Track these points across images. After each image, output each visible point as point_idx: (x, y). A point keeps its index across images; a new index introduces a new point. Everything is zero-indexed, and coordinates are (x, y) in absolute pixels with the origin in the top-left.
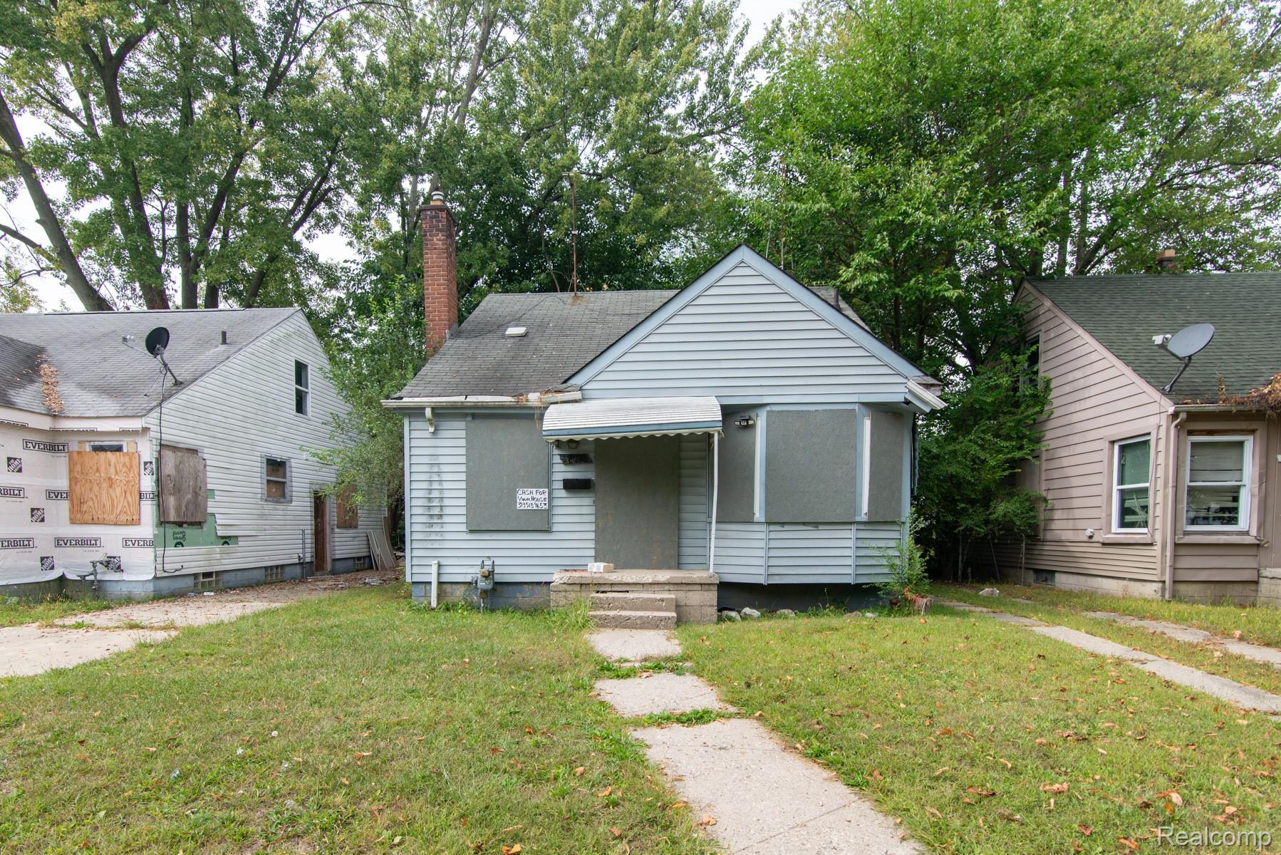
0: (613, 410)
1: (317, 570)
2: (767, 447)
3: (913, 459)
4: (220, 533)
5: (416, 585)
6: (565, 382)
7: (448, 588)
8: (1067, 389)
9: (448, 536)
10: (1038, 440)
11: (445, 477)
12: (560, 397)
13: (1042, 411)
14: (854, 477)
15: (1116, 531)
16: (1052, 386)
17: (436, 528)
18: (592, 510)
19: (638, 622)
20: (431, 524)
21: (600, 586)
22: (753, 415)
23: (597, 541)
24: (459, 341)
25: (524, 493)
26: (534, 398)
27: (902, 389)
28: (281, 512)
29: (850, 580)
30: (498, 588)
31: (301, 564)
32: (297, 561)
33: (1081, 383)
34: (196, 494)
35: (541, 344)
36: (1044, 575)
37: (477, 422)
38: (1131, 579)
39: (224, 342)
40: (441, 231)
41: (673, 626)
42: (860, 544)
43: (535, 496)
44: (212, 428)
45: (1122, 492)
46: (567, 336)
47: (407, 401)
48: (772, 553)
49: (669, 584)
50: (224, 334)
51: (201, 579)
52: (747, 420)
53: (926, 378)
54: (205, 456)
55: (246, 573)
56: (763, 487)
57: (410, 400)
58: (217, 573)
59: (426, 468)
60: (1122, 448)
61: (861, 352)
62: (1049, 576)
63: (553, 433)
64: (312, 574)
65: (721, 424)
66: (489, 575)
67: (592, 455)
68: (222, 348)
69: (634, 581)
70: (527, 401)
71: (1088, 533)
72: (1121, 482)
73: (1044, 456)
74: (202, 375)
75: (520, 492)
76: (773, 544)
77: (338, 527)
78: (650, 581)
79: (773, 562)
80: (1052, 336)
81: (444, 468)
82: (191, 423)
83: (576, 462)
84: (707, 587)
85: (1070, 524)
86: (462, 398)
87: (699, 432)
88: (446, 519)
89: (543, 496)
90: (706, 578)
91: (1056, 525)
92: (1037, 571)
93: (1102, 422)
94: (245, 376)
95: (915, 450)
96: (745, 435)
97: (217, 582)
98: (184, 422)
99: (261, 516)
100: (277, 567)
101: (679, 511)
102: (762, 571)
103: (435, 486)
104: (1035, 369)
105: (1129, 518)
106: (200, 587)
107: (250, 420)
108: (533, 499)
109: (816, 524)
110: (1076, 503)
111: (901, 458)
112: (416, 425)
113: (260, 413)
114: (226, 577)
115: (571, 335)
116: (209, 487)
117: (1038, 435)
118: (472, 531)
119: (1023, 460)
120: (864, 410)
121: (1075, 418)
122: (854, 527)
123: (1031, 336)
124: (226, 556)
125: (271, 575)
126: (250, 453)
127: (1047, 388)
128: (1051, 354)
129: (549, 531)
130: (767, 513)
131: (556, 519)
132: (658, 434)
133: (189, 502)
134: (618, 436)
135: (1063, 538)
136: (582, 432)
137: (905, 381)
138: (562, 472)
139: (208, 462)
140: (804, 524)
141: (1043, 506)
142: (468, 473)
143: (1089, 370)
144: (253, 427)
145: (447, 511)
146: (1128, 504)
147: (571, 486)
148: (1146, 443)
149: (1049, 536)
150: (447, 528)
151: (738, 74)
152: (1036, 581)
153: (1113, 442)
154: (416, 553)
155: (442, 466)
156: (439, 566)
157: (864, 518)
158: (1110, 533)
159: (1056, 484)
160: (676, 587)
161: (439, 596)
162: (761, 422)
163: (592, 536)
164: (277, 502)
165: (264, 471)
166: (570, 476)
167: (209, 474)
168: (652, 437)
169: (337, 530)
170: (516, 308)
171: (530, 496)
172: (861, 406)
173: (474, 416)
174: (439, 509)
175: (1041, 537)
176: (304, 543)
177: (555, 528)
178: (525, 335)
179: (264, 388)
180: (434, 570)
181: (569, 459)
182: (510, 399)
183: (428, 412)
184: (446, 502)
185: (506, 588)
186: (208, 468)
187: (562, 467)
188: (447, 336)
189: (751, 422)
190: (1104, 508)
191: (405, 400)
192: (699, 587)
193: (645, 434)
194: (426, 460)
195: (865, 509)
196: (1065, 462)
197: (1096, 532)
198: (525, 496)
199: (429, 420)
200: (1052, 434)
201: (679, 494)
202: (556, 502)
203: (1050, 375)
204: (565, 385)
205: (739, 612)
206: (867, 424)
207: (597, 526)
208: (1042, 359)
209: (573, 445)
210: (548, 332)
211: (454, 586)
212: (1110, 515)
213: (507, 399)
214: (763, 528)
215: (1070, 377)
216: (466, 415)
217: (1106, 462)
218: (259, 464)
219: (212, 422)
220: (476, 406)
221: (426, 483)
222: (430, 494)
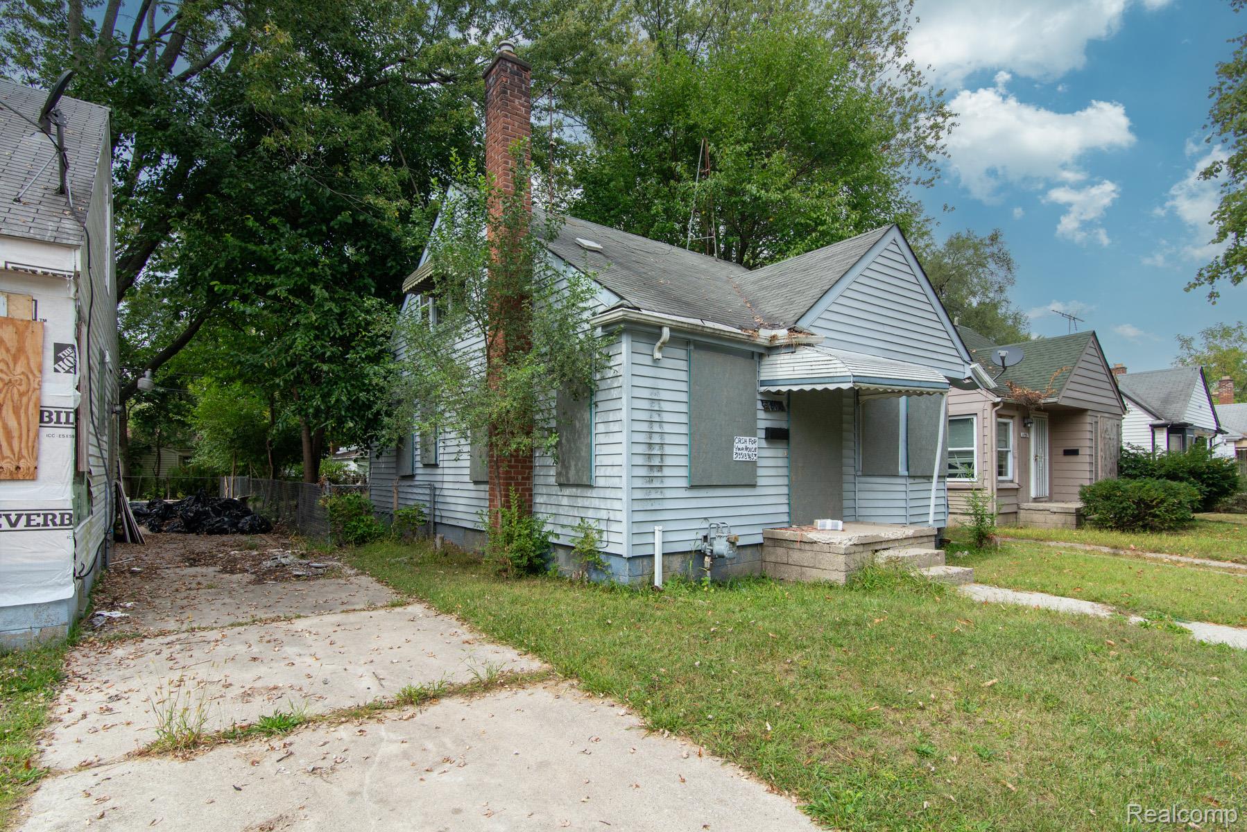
6: (796, 322)
7: (673, 561)
9: (668, 494)
12: (810, 339)
17: (656, 484)
18: (786, 463)
20: (651, 479)
21: (875, 545)
23: (791, 495)
25: (739, 441)
27: (962, 369)
37: (700, 352)
43: (747, 445)
47: (648, 314)
56: (905, 444)
59: (646, 404)
67: (785, 406)
70: (758, 337)
75: (736, 440)
81: (664, 406)
83: (774, 410)
86: (698, 322)
88: (666, 472)
89: (753, 447)
101: (842, 464)
102: (905, 520)
103: (656, 428)
108: (747, 449)
109: (929, 478)
112: (640, 347)
118: (692, 487)
129: (754, 486)
130: (909, 465)
131: (760, 472)
137: (963, 363)
138: (764, 421)
140: (925, 477)
142: (691, 414)
145: (668, 461)
147: (770, 435)
148: (970, 421)
150: (667, 483)
154: (635, 517)
155: (662, 403)
156: (662, 532)
161: (663, 570)
163: (785, 490)
166: (769, 424)
171: (743, 446)
173: (697, 345)
174: (659, 459)
177: (761, 482)
178: (600, 251)
180: (658, 538)
181: (768, 408)
182: (739, 331)
183: (666, 332)
184: (668, 450)
187: (763, 414)
191: (644, 312)
194: (646, 393)
198: (740, 446)
199: (662, 344)
201: (842, 448)
207: (791, 479)
211: (674, 557)
213: (737, 331)
214: (905, 481)
216: (689, 342)
220: (713, 334)
221: (646, 424)
222: (650, 438)
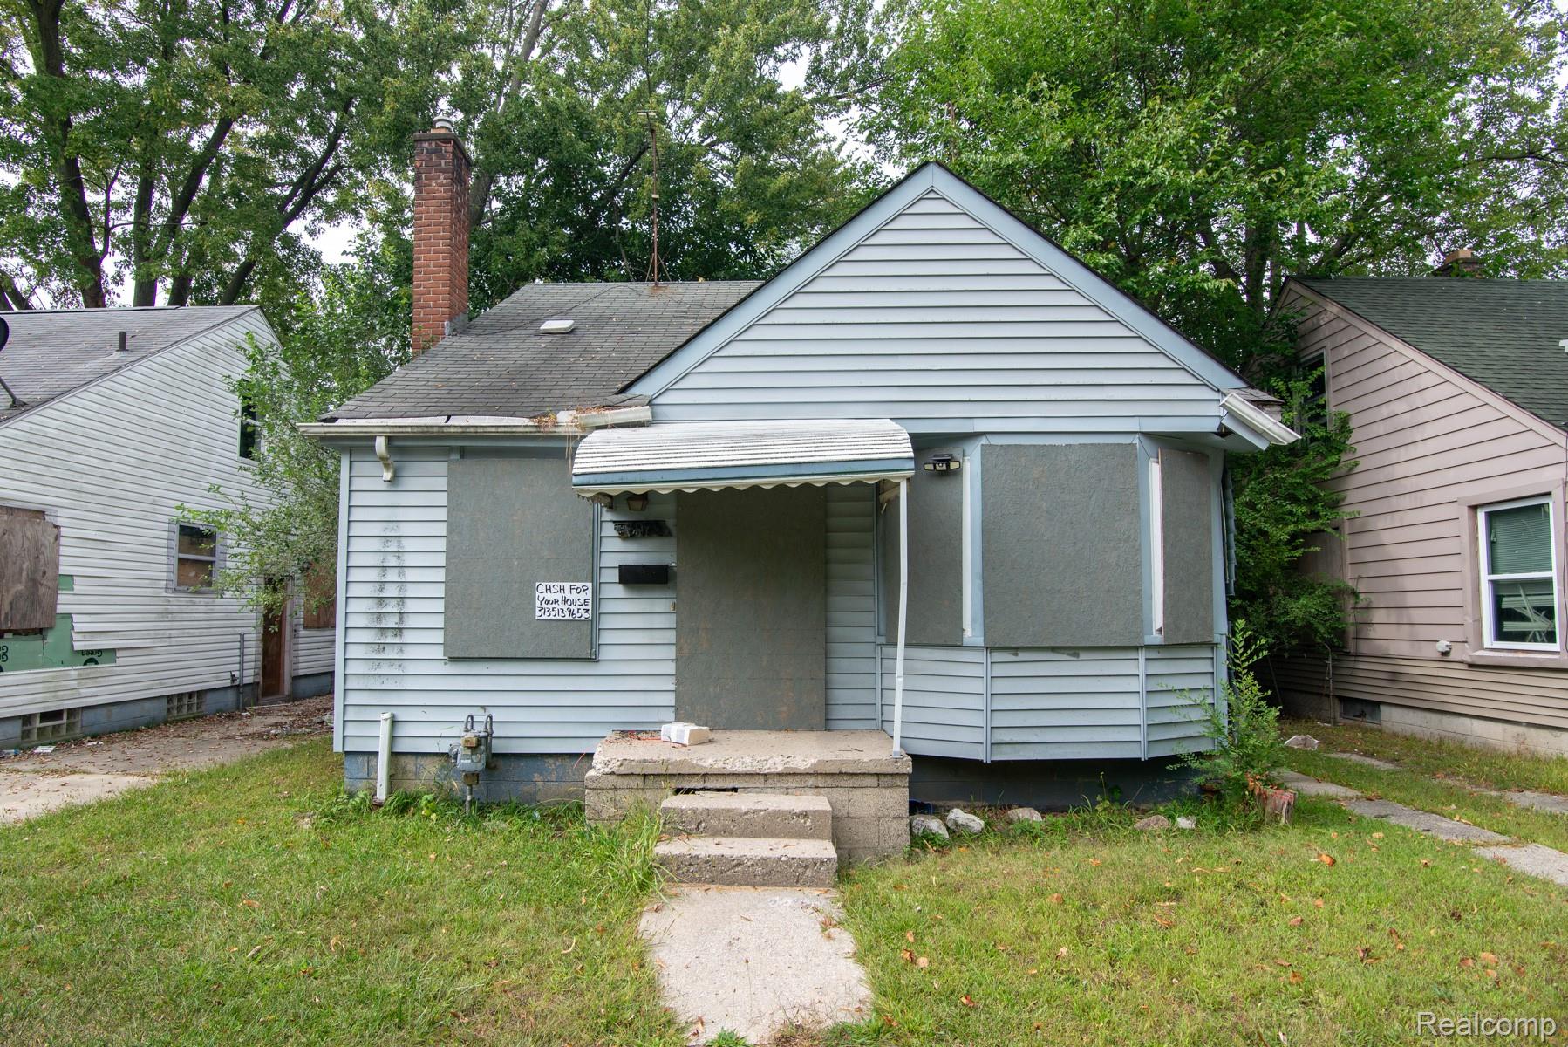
0: (707, 438)
1: (264, 695)
2: (984, 509)
3: (1226, 531)
4: (78, 646)
5: (351, 756)
6: (623, 390)
7: (410, 764)
8: (1380, 429)
9: (411, 668)
10: (1335, 505)
11: (409, 560)
12: (611, 416)
13: (1336, 464)
14: (1138, 565)
15: (1490, 646)
16: (1352, 425)
17: (390, 653)
18: (670, 621)
19: (759, 870)
20: (382, 647)
21: (683, 781)
22: (956, 453)
23: (679, 677)
24: (465, 338)
25: (548, 589)
26: (565, 419)
27: (1214, 410)
28: (202, 609)
29: (1139, 753)
30: (501, 763)
31: (237, 687)
32: (228, 683)
33: (1407, 420)
34: (34, 582)
35: (595, 343)
36: (1359, 707)
37: (468, 461)
38: (1530, 725)
39: (122, 346)
40: (443, 171)
41: (831, 878)
42: (1155, 685)
43: (568, 595)
44: (76, 477)
45: (1495, 583)
46: (637, 333)
47: (345, 425)
48: (999, 704)
49: (816, 774)
50: (123, 336)
51: (38, 724)
52: (948, 462)
53: (1252, 391)
54: (59, 522)
55: (131, 707)
56: (979, 582)
57: (350, 422)
58: (72, 712)
59: (375, 545)
60: (1491, 517)
61: (1139, 346)
62: (1367, 709)
63: (591, 479)
64: (257, 702)
65: (911, 465)
66: (481, 744)
67: (671, 523)
68: (117, 355)
69: (748, 769)
70: (556, 425)
71: (1442, 645)
72: (1493, 569)
73: (1347, 528)
74: (63, 393)
75: (542, 589)
76: (1000, 686)
77: (306, 628)
78: (780, 769)
79: (1000, 720)
80: (1346, 353)
81: (408, 545)
82: (33, 468)
83: (643, 534)
84: (888, 780)
85: (1405, 632)
86: (441, 421)
87: (871, 479)
88: (408, 637)
89: (583, 596)
90: (888, 763)
91: (1376, 632)
92: (1344, 700)
93: (1451, 476)
94: (149, 398)
95: (1227, 517)
96: (942, 488)
97: (70, 727)
98: (20, 466)
99: (164, 616)
100: (191, 694)
101: (827, 623)
102: (980, 736)
103: (392, 576)
104: (1322, 402)
105: (1509, 626)
106: (34, 737)
107: (151, 466)
108: (565, 601)
109: (1074, 651)
110: (1411, 600)
111: (1209, 530)
112: (360, 467)
113: (173, 455)
114: (87, 717)
115: (644, 332)
116: (63, 570)
117: (1334, 497)
118: (454, 659)
119: (1320, 531)
120: (1149, 446)
121: (1400, 471)
122: (1142, 655)
123: (1308, 356)
124: (89, 683)
125: (179, 709)
126: (150, 516)
127: (1344, 426)
128: (1345, 380)
129: (593, 659)
130: (987, 630)
131: (606, 638)
132: (793, 482)
133: (18, 596)
134: (716, 486)
135: (1392, 652)
136: (647, 477)
137: (1216, 396)
138: (617, 552)
139: (64, 531)
140: (1054, 649)
141: (1351, 602)
142: (450, 553)
143: (1418, 400)
144: (158, 476)
145: (411, 622)
146: (1507, 603)
147: (633, 577)
148: (1540, 510)
149: (1364, 648)
150: (410, 653)
151: (877, 23)
152: (1345, 714)
153: (1474, 508)
154: (353, 699)
155: (404, 541)
156: (394, 722)
157: (1155, 638)
158: (1481, 647)
159: (1372, 570)
160: (829, 781)
161: (391, 778)
162: (971, 465)
163: (670, 668)
164: (197, 593)
165: (175, 544)
166: (631, 560)
167: (63, 550)
168: (782, 488)
169: (303, 632)
170: (566, 299)
171: (559, 596)
172: (1143, 439)
173: (464, 453)
174: (396, 618)
175: (1351, 648)
176: (242, 655)
177: (605, 653)
178: (571, 332)
179: (184, 418)
180: (384, 730)
181: (629, 530)
182: (526, 421)
183: (380, 444)
184: (411, 605)
185: (514, 763)
186: (63, 542)
187: (618, 544)
188: (447, 331)
189: (953, 465)
190: (1469, 608)
191: (339, 422)
192: (873, 781)
193: (768, 483)
194: (377, 529)
195: (1158, 621)
196: (1386, 537)
197: (1455, 646)
198: (550, 597)
199: (382, 459)
200: (1357, 496)
201: (827, 592)
202: (607, 607)
203: (1348, 409)
204: (622, 397)
205: (943, 818)
206: (1155, 471)
207: (679, 650)
208: (1331, 387)
209: (638, 505)
210: (608, 328)
211: (420, 760)
212: (1479, 621)
213: (520, 422)
214: (980, 656)
215: (1385, 411)
216: (449, 450)
217: (1466, 538)
218: (165, 535)
219: (78, 467)
220: (465, 434)
221: (377, 571)
222: (381, 590)
